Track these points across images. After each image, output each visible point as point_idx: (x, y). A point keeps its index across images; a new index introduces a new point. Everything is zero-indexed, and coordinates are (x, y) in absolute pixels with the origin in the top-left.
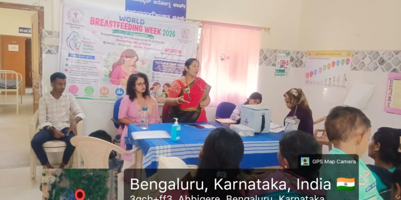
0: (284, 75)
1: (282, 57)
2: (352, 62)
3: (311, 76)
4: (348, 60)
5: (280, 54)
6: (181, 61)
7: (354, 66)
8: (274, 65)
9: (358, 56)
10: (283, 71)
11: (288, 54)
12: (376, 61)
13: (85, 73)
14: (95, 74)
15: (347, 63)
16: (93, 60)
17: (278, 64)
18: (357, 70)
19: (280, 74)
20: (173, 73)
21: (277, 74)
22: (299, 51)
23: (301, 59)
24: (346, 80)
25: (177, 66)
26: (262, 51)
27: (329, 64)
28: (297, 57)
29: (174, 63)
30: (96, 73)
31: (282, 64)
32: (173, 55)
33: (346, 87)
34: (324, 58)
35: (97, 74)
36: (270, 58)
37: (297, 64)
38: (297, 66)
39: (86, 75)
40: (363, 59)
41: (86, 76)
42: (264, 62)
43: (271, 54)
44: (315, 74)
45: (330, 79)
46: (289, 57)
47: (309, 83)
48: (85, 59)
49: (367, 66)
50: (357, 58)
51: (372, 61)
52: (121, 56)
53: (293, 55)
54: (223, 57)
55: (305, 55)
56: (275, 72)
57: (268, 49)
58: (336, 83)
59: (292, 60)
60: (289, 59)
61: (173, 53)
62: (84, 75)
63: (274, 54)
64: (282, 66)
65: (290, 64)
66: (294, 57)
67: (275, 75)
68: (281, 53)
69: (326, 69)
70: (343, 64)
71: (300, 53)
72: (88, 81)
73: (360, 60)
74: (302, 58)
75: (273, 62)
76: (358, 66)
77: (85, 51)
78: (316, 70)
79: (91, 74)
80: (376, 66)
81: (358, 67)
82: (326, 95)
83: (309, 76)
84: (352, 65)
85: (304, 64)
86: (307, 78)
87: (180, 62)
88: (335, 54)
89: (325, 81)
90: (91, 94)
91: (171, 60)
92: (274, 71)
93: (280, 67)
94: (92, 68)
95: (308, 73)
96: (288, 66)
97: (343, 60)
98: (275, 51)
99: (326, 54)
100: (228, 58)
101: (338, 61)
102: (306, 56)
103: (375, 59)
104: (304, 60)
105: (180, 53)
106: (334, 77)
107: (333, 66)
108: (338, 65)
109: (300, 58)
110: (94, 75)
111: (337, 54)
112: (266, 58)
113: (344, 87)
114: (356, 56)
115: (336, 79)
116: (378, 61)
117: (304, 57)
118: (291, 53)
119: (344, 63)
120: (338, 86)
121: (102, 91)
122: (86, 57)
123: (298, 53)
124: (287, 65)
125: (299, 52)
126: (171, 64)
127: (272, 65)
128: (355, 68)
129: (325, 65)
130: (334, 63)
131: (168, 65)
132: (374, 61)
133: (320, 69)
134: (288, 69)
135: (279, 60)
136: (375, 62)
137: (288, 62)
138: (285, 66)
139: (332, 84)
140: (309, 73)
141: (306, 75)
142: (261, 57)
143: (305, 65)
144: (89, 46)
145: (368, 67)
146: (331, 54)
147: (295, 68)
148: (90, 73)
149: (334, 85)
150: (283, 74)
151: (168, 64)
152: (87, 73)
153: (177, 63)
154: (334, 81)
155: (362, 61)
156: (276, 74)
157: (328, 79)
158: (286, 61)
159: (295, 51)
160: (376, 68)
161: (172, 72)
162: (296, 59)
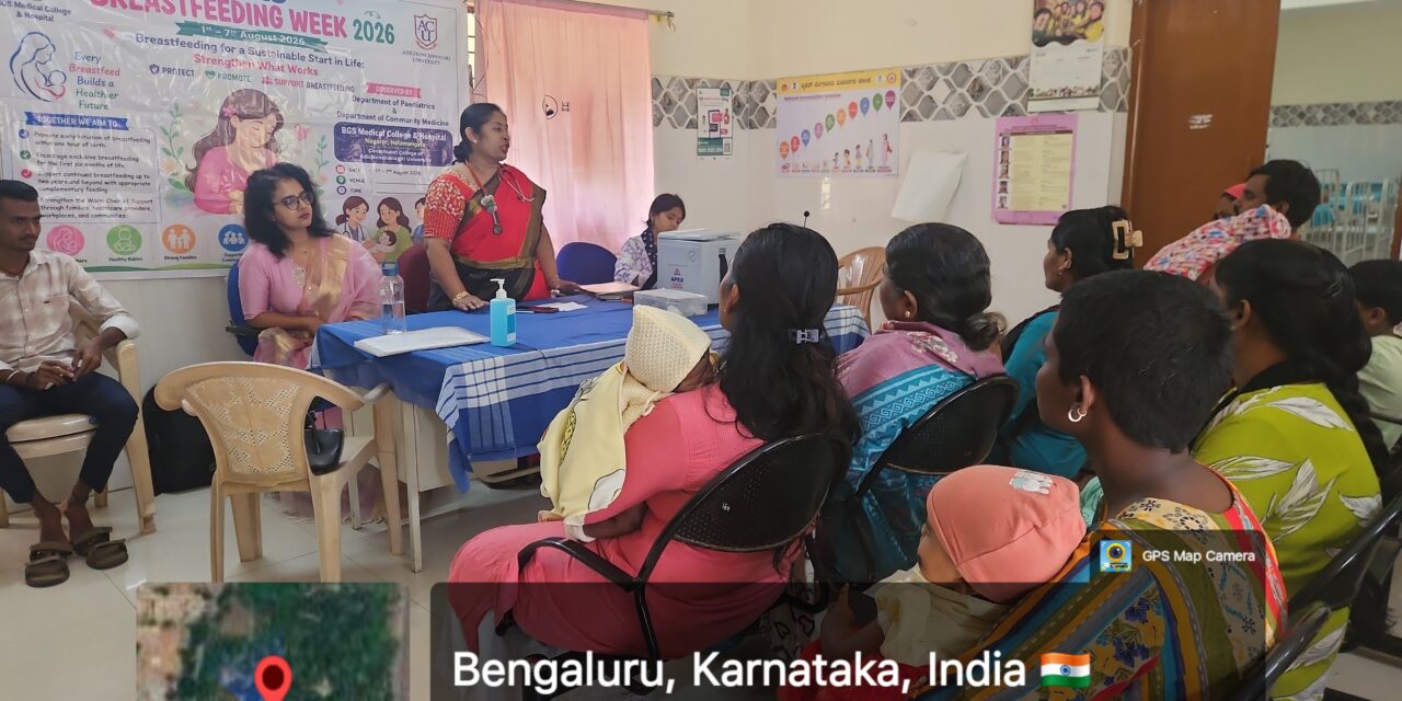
0: (721, 154)
1: (711, 100)
2: (903, 101)
3: (794, 150)
4: (891, 94)
5: (706, 93)
6: (425, 122)
7: (909, 108)
8: (693, 125)
9: (916, 80)
10: (718, 141)
11: (726, 89)
12: (963, 90)
13: (99, 179)
14: (137, 181)
15: (890, 104)
16: (121, 134)
17: (704, 121)
18: (915, 120)
19: (711, 150)
20: (404, 163)
21: (704, 150)
22: (752, 80)
23: (761, 105)
24: (889, 149)
25: (415, 141)
26: (656, 82)
27: (841, 111)
28: (750, 99)
29: (403, 130)
30: (140, 177)
31: (714, 120)
32: (396, 103)
33: (890, 171)
34: (827, 96)
35: (144, 180)
36: (680, 103)
37: (752, 117)
38: (751, 126)
39: (104, 186)
40: (930, 87)
41: (106, 191)
42: (666, 115)
43: (682, 91)
44: (806, 142)
45: (847, 152)
46: (730, 98)
47: (791, 169)
48: (91, 132)
49: (940, 106)
50: (915, 86)
51: (954, 92)
52: (222, 116)
53: (739, 93)
54: (552, 107)
55: (772, 92)
56: (698, 147)
57: (673, 79)
58: (865, 163)
59: (737, 106)
60: (729, 105)
61: (393, 99)
62: (97, 186)
63: (690, 91)
64: (714, 128)
65: (734, 119)
66: (743, 100)
67: (699, 154)
68: (707, 87)
69: (832, 126)
70: (877, 107)
71: (757, 85)
72: (116, 209)
73: (922, 93)
74: (763, 100)
75: (691, 117)
76: (920, 109)
77: (89, 100)
78: (806, 132)
79: (122, 184)
80: (964, 105)
81: (918, 111)
82: (827, 206)
83: (788, 150)
84: (902, 109)
85: (771, 116)
86: (784, 156)
87: (422, 126)
88: (854, 81)
89: (835, 160)
90: (132, 253)
91: (392, 120)
92: (695, 143)
93: (710, 131)
94: (123, 162)
95: (784, 144)
96: (728, 127)
97: (878, 97)
98: (692, 83)
99: (831, 84)
100: (566, 108)
101: (865, 101)
102: (775, 95)
103: (960, 86)
104: (770, 104)
105: (419, 97)
106: (858, 147)
107: (853, 115)
108: (865, 111)
109: (757, 101)
110: (135, 184)
111: (861, 81)
112: (670, 103)
113: (885, 169)
114: (910, 80)
115: (863, 151)
116: (968, 91)
117: (770, 96)
118: (734, 86)
119: (881, 104)
120: (871, 169)
121: (173, 238)
122: (94, 123)
123: (751, 85)
124: (727, 122)
125: (754, 82)
126: (394, 135)
127: (687, 127)
128: (910, 117)
129: (830, 116)
130: (853, 106)
131: (383, 138)
132: (959, 90)
133: (818, 127)
134: (729, 135)
135: (703, 110)
136: (961, 94)
137: (727, 115)
138: (722, 125)
139: (853, 167)
140: (789, 143)
141: (781, 150)
142: (657, 102)
143: (774, 119)
144: (100, 83)
145: (944, 109)
146: (843, 83)
147: (747, 129)
148: (118, 180)
149: (858, 167)
150: (718, 150)
151: (381, 134)
152: (107, 180)
153: (413, 130)
154: (858, 156)
155: (927, 93)
156: (701, 150)
157: (842, 153)
158: (723, 111)
159: (742, 83)
160: (963, 112)
161: (400, 159)
162: (747, 106)
